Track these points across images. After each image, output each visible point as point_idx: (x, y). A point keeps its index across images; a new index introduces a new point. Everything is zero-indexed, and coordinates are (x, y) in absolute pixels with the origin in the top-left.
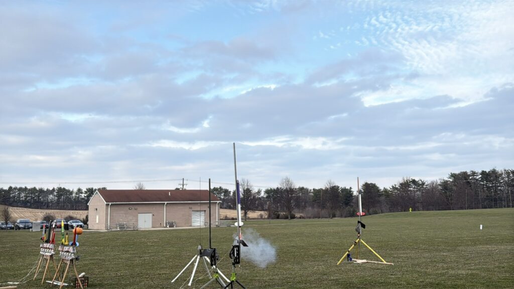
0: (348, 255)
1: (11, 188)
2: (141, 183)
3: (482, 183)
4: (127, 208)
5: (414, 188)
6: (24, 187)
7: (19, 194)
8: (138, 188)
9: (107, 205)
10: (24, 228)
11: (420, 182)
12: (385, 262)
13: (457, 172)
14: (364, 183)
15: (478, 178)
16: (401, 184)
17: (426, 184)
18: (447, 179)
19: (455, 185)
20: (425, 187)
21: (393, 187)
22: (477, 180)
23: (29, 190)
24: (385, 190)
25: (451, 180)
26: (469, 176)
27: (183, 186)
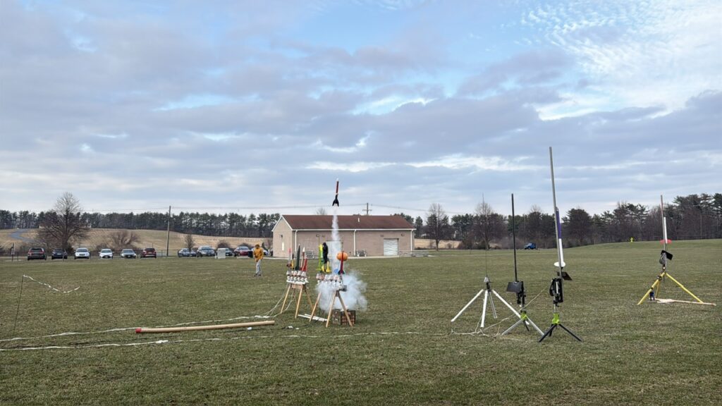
0: (651, 294)
1: (182, 214)
2: (323, 208)
3: (716, 209)
4: (314, 235)
5: (632, 215)
6: (195, 213)
7: (191, 220)
8: (320, 214)
9: (294, 232)
10: (207, 255)
11: (639, 208)
12: (701, 302)
13: (685, 195)
14: (570, 210)
15: (710, 202)
16: (615, 210)
17: (647, 210)
18: (671, 203)
19: (682, 211)
20: (644, 213)
21: (605, 213)
22: (709, 204)
23: (201, 216)
24: (596, 217)
25: (678, 205)
26: (700, 199)
27: (367, 211)
